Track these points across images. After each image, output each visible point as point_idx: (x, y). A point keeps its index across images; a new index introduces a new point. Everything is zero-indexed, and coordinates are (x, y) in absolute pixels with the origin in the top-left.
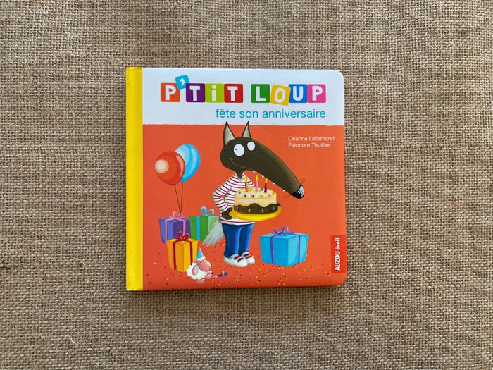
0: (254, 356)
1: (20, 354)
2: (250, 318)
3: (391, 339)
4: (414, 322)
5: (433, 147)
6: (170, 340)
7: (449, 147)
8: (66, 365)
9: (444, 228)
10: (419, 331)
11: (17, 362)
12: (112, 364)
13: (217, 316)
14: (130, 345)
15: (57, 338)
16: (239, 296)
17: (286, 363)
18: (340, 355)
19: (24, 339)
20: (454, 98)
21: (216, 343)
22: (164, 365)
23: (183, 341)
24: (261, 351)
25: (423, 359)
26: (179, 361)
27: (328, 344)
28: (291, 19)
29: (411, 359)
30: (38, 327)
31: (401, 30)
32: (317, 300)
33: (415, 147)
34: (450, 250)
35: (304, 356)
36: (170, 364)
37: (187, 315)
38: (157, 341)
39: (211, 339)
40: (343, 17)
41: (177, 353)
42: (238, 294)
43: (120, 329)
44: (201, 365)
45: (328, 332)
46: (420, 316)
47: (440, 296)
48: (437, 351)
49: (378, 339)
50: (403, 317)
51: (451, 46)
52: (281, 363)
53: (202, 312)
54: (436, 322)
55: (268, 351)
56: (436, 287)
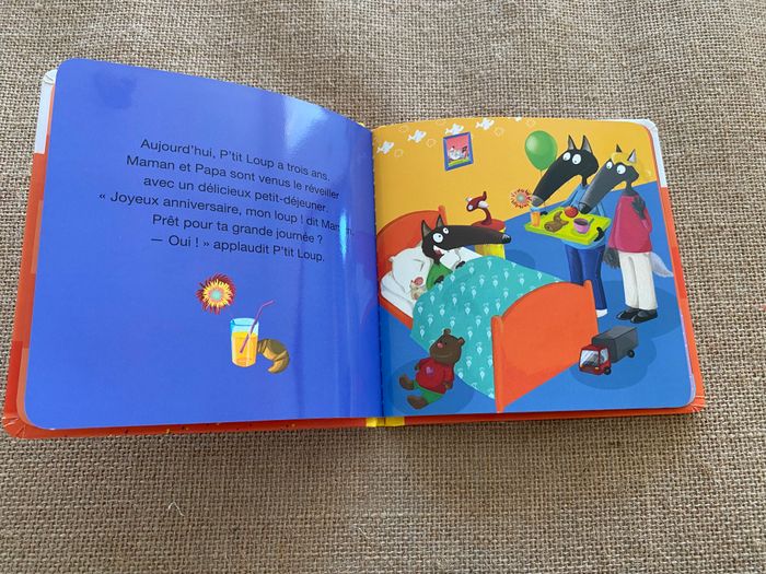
0: (460, 544)
1: (100, 532)
2: (452, 482)
3: (679, 521)
4: (714, 493)
5: (710, 227)
6: (328, 515)
7: (734, 227)
8: (167, 552)
9: (742, 344)
10: (723, 508)
11: (93, 546)
12: (238, 553)
13: (401, 478)
14: (266, 522)
15: (157, 507)
16: (435, 446)
17: (513, 557)
18: (599, 547)
19: (108, 508)
20: (732, 160)
21: (399, 521)
22: (319, 556)
23: (349, 518)
24: (472, 537)
25: (736, 555)
26: (342, 551)
27: (577, 527)
28: (495, 65)
29: (716, 556)
30: (130, 489)
31: (646, 77)
32: (556, 454)
33: (684, 228)
34: (757, 379)
35: (541, 547)
36: (328, 556)
37: (355, 475)
38: (309, 516)
39: (392, 515)
40: (565, 62)
41: (338, 537)
42: (433, 443)
43: (252, 497)
44: (377, 557)
45: (577, 508)
46: (723, 484)
47: (750, 450)
48: (757, 542)
49: (658, 521)
50: (695, 484)
51: (719, 94)
52: (503, 558)
53: (378, 470)
54: (750, 493)
55: (482, 537)
56: (742, 435)
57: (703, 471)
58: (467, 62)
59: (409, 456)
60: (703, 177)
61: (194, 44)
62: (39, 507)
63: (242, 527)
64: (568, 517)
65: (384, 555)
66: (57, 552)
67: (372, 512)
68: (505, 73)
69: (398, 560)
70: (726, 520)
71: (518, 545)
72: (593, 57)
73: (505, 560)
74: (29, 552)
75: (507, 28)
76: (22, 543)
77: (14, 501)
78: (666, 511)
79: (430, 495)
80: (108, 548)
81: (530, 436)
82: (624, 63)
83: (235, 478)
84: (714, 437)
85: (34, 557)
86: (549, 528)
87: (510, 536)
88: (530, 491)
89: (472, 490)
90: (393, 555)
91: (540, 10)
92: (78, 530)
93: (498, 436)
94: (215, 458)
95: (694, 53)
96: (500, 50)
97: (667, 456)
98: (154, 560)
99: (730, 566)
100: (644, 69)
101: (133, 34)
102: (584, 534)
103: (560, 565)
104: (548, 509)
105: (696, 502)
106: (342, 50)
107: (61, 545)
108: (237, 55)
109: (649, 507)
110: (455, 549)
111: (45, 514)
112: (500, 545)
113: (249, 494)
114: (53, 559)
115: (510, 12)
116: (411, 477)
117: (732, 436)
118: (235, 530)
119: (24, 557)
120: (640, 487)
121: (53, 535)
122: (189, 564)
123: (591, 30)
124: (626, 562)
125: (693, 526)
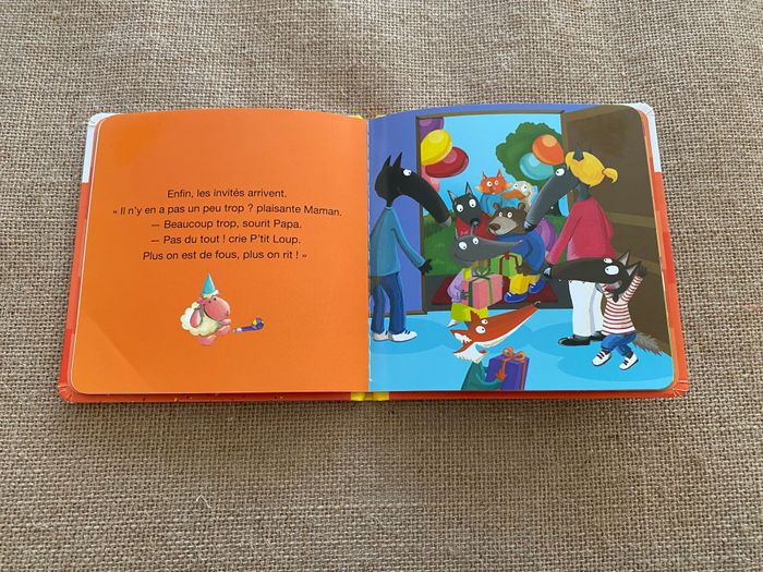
57: (695, 462)
58: (474, 71)
59: (422, 450)
60: (697, 184)
61: (210, 52)
62: (73, 501)
63: (266, 517)
64: (571, 506)
65: (400, 542)
66: (92, 543)
67: (388, 503)
68: (511, 83)
69: (413, 547)
70: (716, 507)
71: (525, 532)
72: (594, 67)
73: (513, 546)
74: (65, 543)
75: (512, 39)
76: (57, 534)
77: (49, 495)
78: (662, 499)
79: (443, 486)
80: (140, 539)
81: (535, 429)
82: (623, 73)
83: (259, 471)
84: (706, 430)
85: (69, 548)
86: (553, 516)
87: (517, 523)
88: (535, 482)
89: (482, 481)
90: (408, 542)
91: (544, 21)
92: (111, 522)
93: (506, 430)
94: (240, 453)
95: (690, 65)
96: (506, 60)
97: (662, 448)
98: (184, 549)
99: (719, 550)
100: (642, 79)
101: (151, 42)
102: (586, 521)
103: (563, 550)
104: (552, 498)
105: (689, 491)
106: (355, 61)
107: (95, 536)
108: (252, 64)
109: (646, 495)
110: (466, 536)
111: (79, 507)
112: (508, 532)
113: (272, 487)
114: (89, 550)
115: (515, 23)
116: (425, 470)
117: (723, 429)
118: (260, 520)
119: (59, 548)
120: (638, 477)
121: (87, 527)
122: (217, 552)
123: (592, 40)
124: (624, 547)
125: (686, 513)
